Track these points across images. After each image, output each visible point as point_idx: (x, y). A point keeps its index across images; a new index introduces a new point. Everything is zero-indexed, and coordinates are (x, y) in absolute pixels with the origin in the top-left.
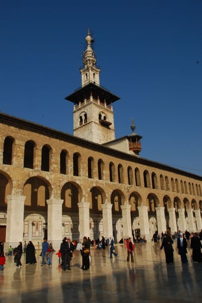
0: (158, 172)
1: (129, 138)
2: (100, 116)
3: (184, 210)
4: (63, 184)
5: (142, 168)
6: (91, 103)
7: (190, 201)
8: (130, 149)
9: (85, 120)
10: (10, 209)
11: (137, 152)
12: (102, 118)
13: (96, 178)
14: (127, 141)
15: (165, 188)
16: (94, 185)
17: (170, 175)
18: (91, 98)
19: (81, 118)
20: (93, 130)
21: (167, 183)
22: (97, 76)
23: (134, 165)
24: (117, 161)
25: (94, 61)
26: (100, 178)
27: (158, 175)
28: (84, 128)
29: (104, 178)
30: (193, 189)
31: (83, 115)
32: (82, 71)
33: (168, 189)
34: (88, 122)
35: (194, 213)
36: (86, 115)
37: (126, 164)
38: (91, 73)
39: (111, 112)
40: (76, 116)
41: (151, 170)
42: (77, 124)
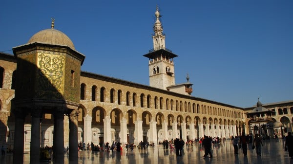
0: (201, 103)
1: (185, 85)
2: (167, 68)
3: (214, 125)
4: (156, 114)
5: (192, 102)
6: (162, 61)
7: (218, 119)
8: (186, 92)
9: (157, 71)
10: (137, 127)
11: (190, 93)
12: (168, 70)
13: (170, 110)
14: (184, 87)
15: (204, 113)
16: (169, 113)
17: (207, 104)
18: (162, 58)
19: (154, 69)
20: (163, 78)
21: (205, 109)
22: (164, 41)
23: (188, 101)
24: (179, 99)
25: (161, 30)
26: (172, 109)
27: (200, 105)
28: (157, 76)
29: (173, 109)
30: (216, 111)
31: (156, 68)
32: (153, 37)
33: (206, 113)
34: (160, 73)
35: (220, 127)
36: (158, 68)
37: (184, 100)
38: (160, 39)
39: (172, 65)
40: (151, 68)
41: (197, 102)
42: (152, 73)
